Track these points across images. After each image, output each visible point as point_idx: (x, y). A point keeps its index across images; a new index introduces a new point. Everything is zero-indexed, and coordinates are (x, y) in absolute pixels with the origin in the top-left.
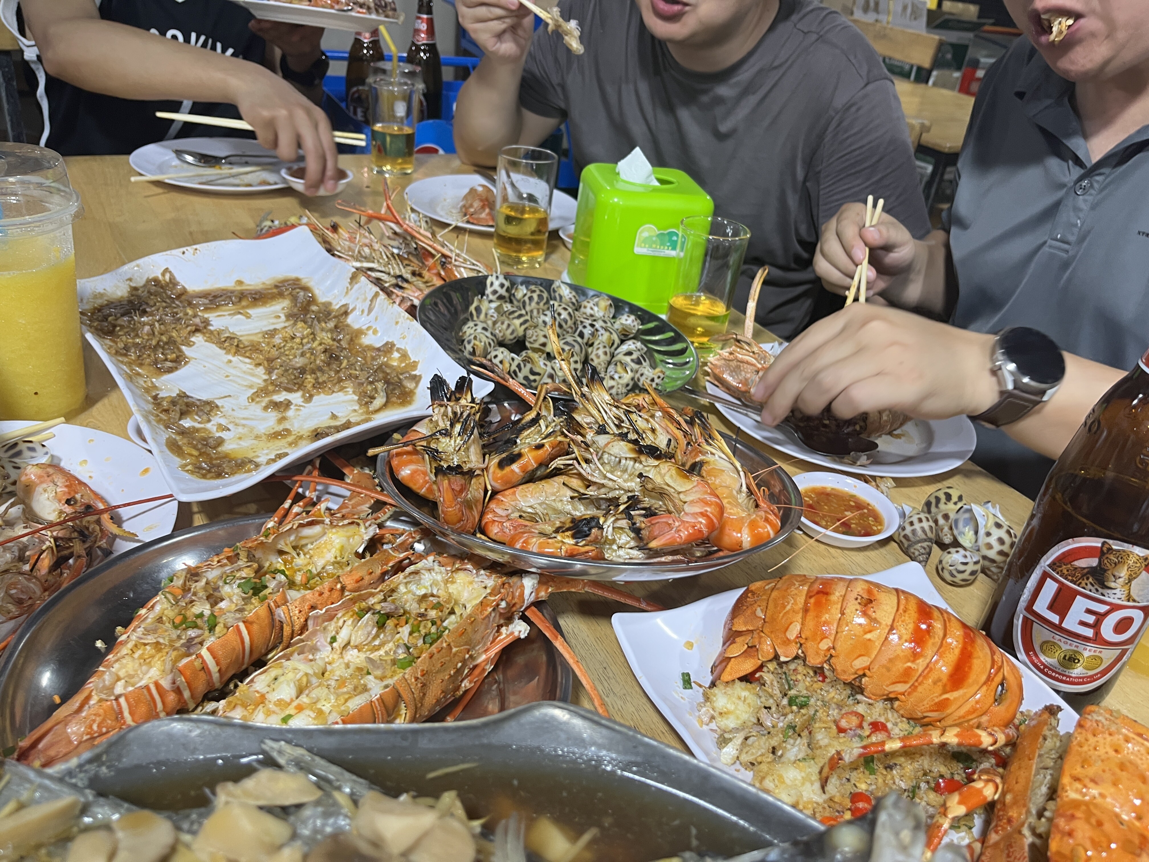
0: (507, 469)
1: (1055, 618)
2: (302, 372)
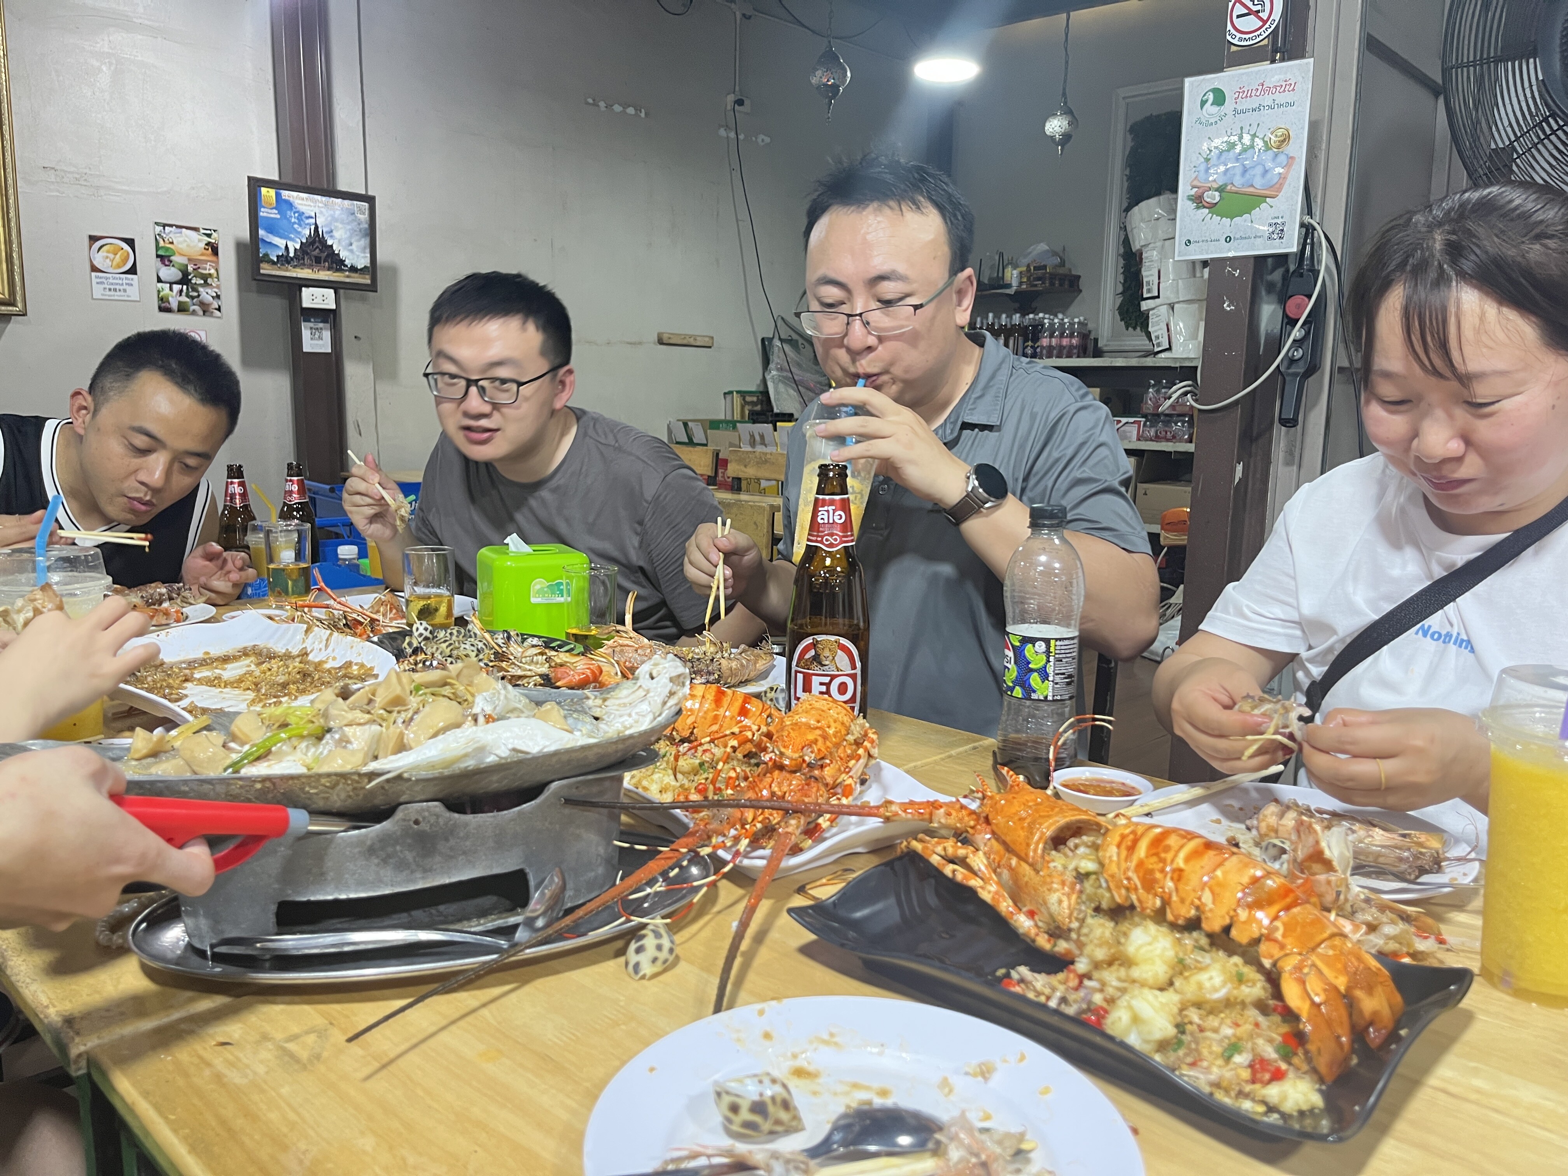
2: (284, 685)
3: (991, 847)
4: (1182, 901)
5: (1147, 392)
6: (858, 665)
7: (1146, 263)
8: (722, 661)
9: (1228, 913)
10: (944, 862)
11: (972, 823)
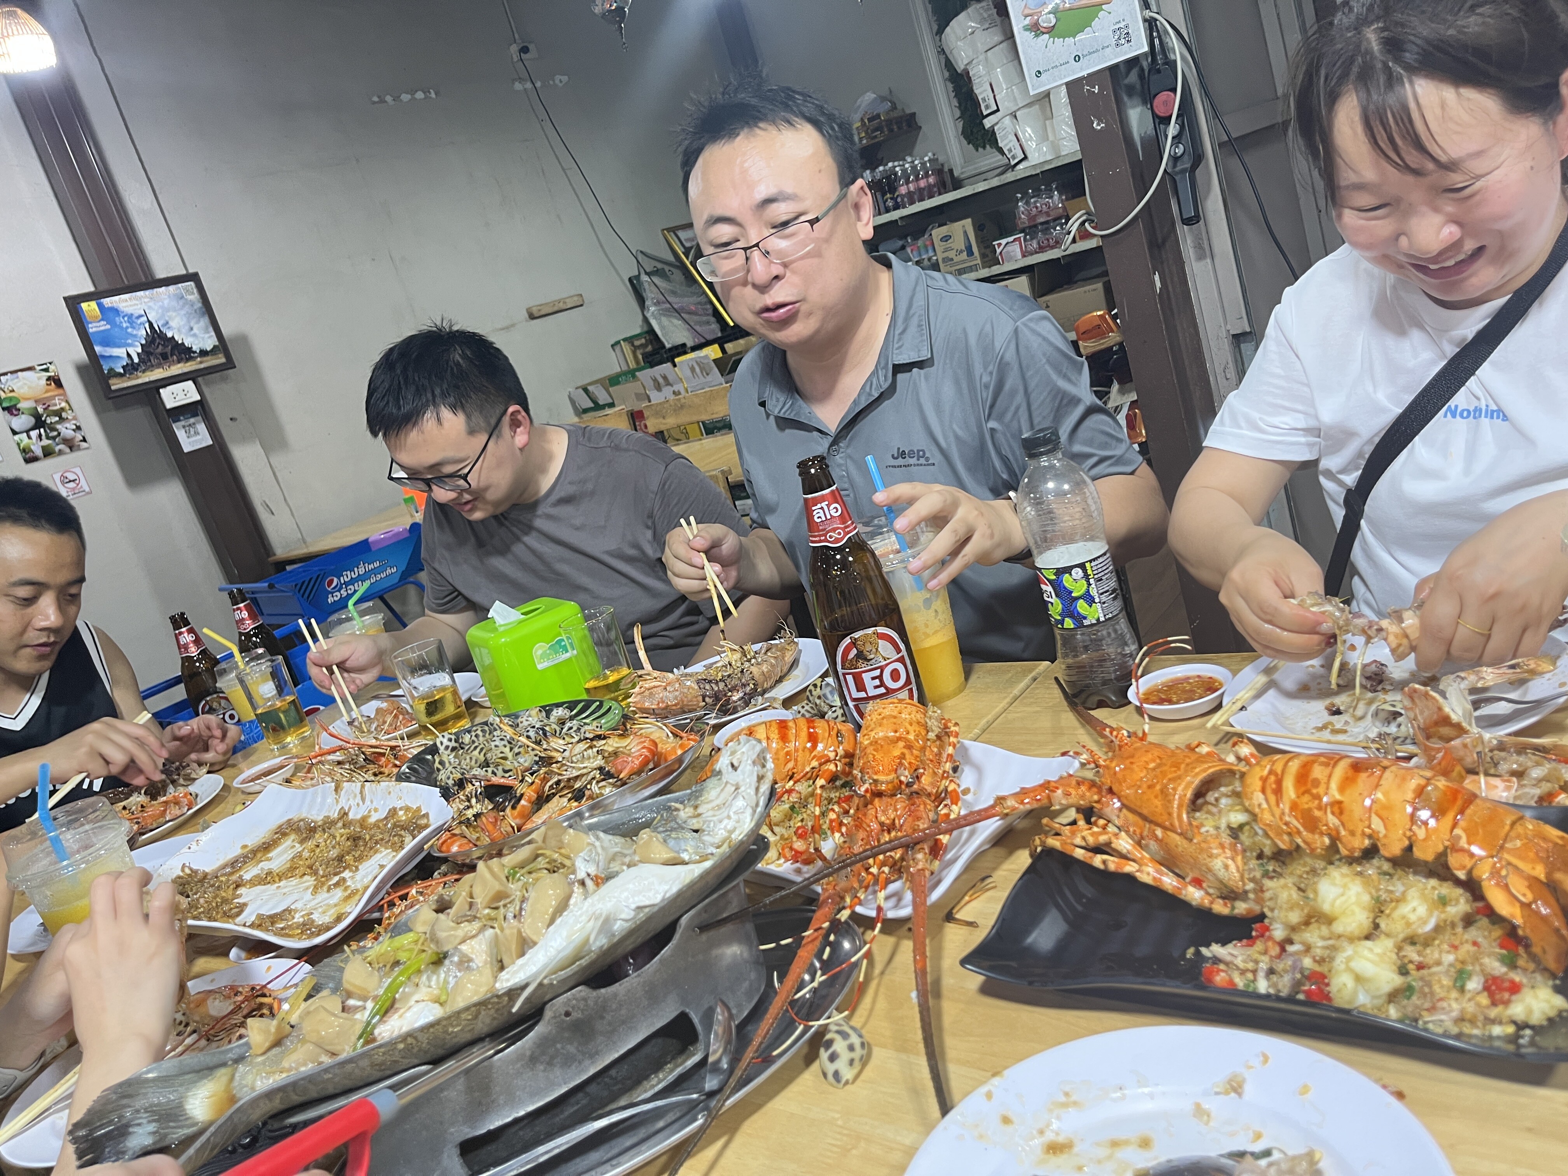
0: (519, 807)
1: (862, 695)
2: (340, 859)
3: (1126, 819)
4: (1352, 833)
5: (1017, 207)
6: (902, 646)
7: (976, 81)
8: (753, 669)
9: (1404, 834)
10: (1090, 854)
11: (1096, 797)
